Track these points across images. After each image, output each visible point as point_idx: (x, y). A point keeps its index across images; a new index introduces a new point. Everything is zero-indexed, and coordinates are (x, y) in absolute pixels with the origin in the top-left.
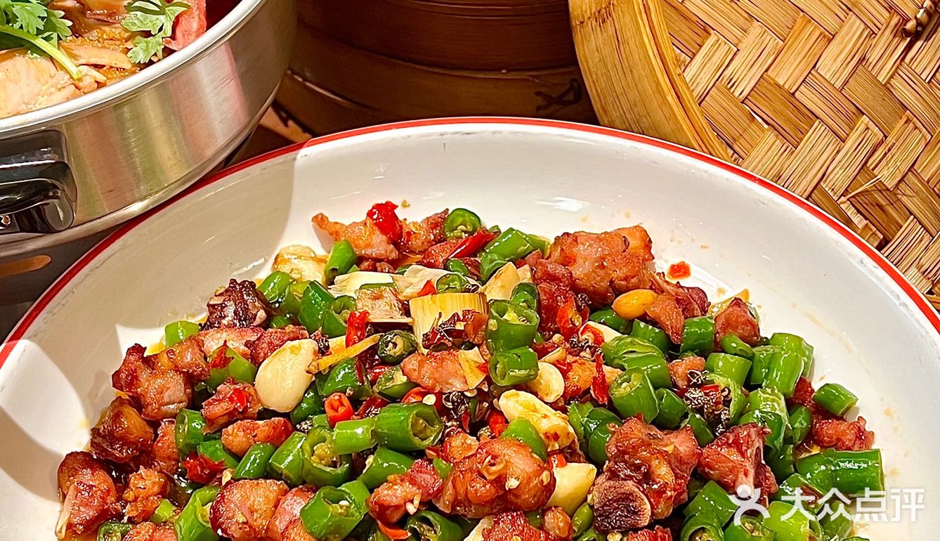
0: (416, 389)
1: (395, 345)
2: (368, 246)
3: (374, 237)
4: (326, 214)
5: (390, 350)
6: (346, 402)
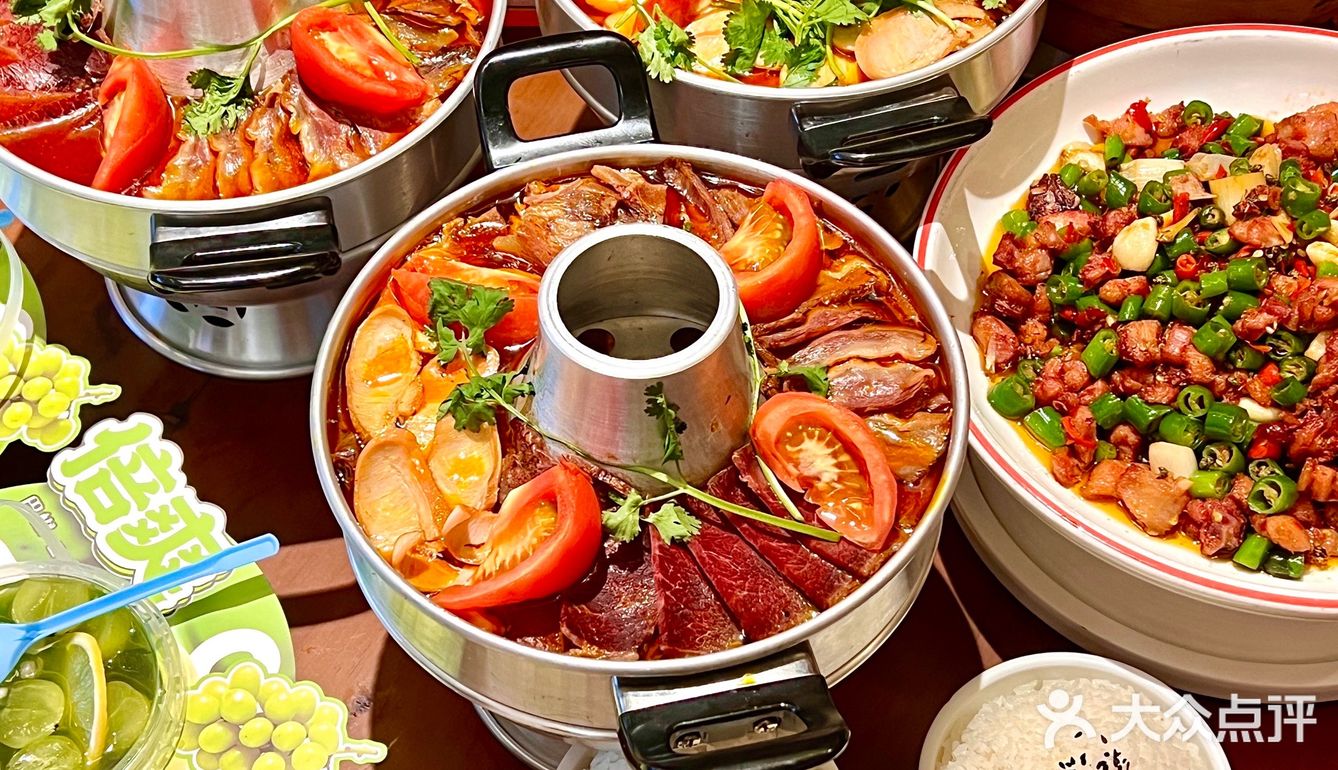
0: (1247, 247)
1: (1213, 216)
2: (1133, 137)
3: (1136, 129)
4: (1096, 115)
5: (1210, 220)
6: (1192, 259)
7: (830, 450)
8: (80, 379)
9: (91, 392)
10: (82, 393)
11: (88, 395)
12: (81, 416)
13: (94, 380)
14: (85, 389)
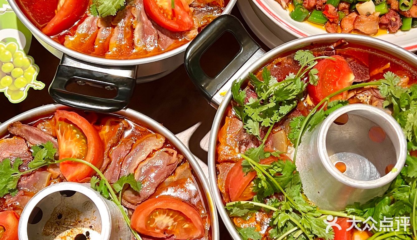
7: (166, 215)
8: (34, 76)
9: (35, 83)
10: (32, 82)
11: (34, 84)
12: (28, 92)
13: (38, 79)
14: (34, 81)
